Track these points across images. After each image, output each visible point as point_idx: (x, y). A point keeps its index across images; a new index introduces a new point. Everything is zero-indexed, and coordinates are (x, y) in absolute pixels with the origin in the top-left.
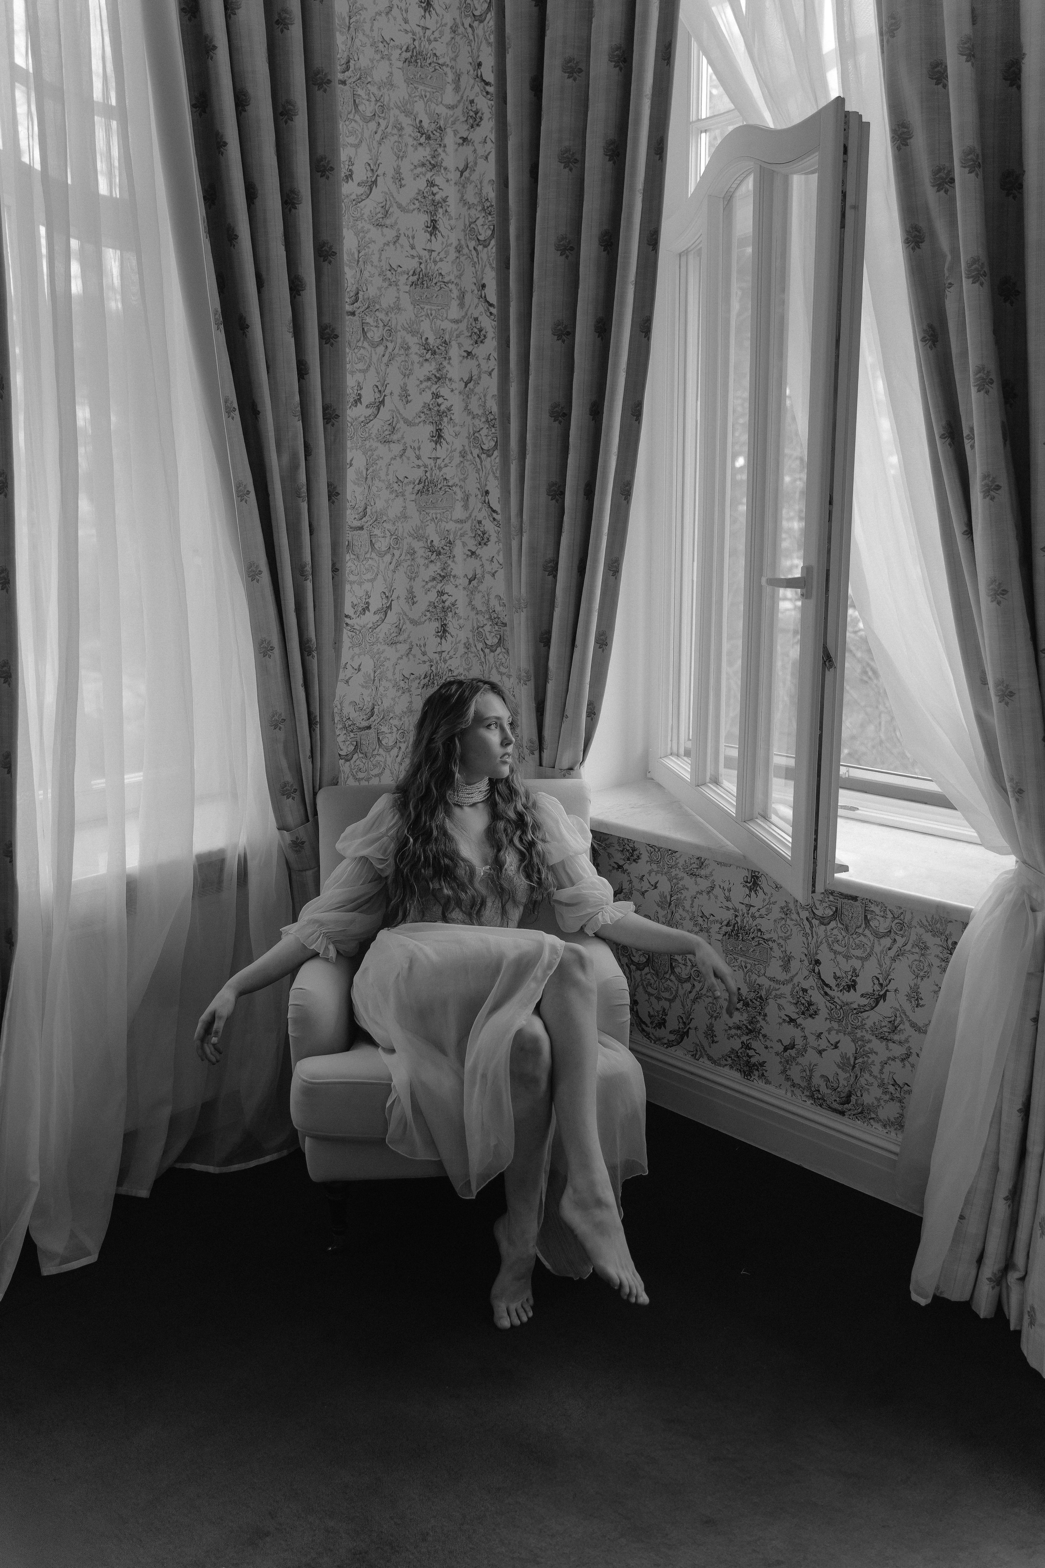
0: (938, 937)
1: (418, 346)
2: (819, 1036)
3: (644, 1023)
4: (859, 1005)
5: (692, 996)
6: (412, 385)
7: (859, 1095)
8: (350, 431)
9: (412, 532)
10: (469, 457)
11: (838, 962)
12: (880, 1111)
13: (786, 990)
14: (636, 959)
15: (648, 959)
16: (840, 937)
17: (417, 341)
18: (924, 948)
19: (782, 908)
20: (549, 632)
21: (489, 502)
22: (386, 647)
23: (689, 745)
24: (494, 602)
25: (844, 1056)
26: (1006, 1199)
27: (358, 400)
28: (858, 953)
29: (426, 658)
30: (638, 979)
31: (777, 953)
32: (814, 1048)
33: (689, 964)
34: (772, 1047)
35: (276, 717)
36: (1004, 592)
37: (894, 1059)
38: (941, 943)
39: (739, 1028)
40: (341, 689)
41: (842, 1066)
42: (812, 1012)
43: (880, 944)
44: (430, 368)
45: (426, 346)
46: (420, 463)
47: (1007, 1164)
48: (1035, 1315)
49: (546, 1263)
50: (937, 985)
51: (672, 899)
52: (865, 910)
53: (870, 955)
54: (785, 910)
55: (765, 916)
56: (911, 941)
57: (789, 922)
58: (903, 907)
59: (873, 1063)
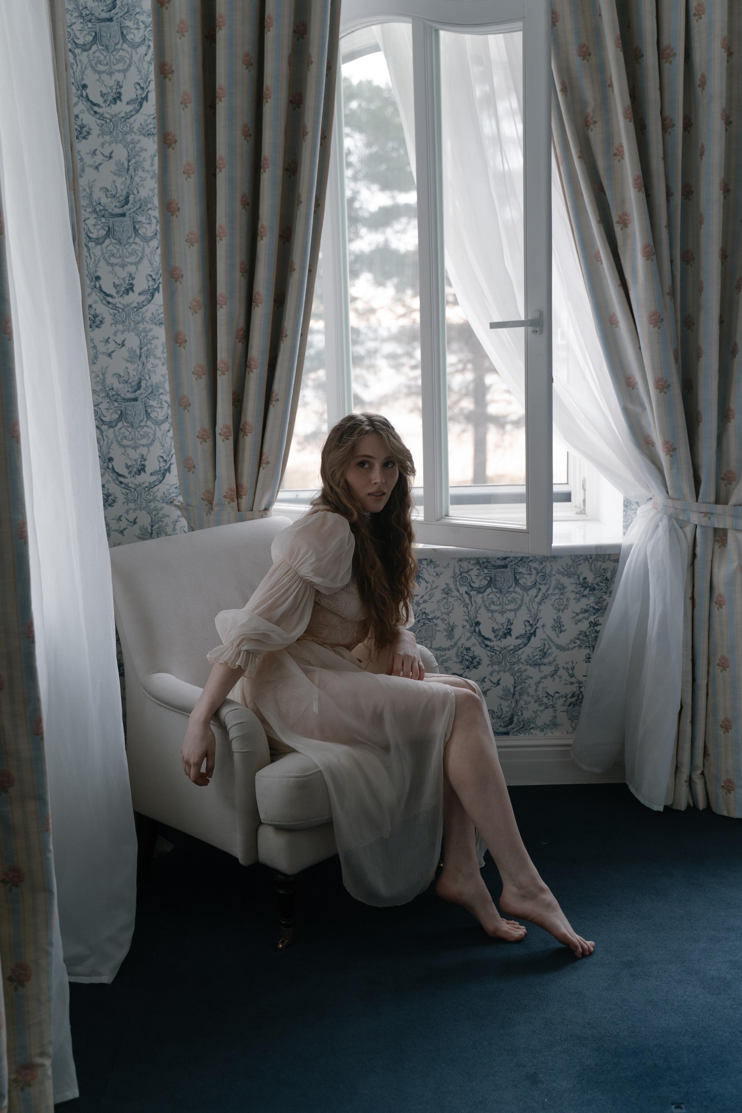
0: (572, 577)
2: (483, 680)
4: (515, 646)
7: (519, 714)
11: (494, 619)
12: (537, 720)
13: (452, 653)
16: (495, 599)
18: (562, 588)
19: (443, 590)
25: (506, 690)
28: (512, 606)
31: (442, 626)
37: (545, 677)
38: (574, 581)
41: (504, 698)
42: (475, 664)
43: (528, 595)
50: (574, 612)
52: (515, 573)
53: (521, 606)
54: (446, 591)
55: (429, 600)
56: (552, 586)
57: (450, 599)
58: (544, 563)
59: (529, 686)
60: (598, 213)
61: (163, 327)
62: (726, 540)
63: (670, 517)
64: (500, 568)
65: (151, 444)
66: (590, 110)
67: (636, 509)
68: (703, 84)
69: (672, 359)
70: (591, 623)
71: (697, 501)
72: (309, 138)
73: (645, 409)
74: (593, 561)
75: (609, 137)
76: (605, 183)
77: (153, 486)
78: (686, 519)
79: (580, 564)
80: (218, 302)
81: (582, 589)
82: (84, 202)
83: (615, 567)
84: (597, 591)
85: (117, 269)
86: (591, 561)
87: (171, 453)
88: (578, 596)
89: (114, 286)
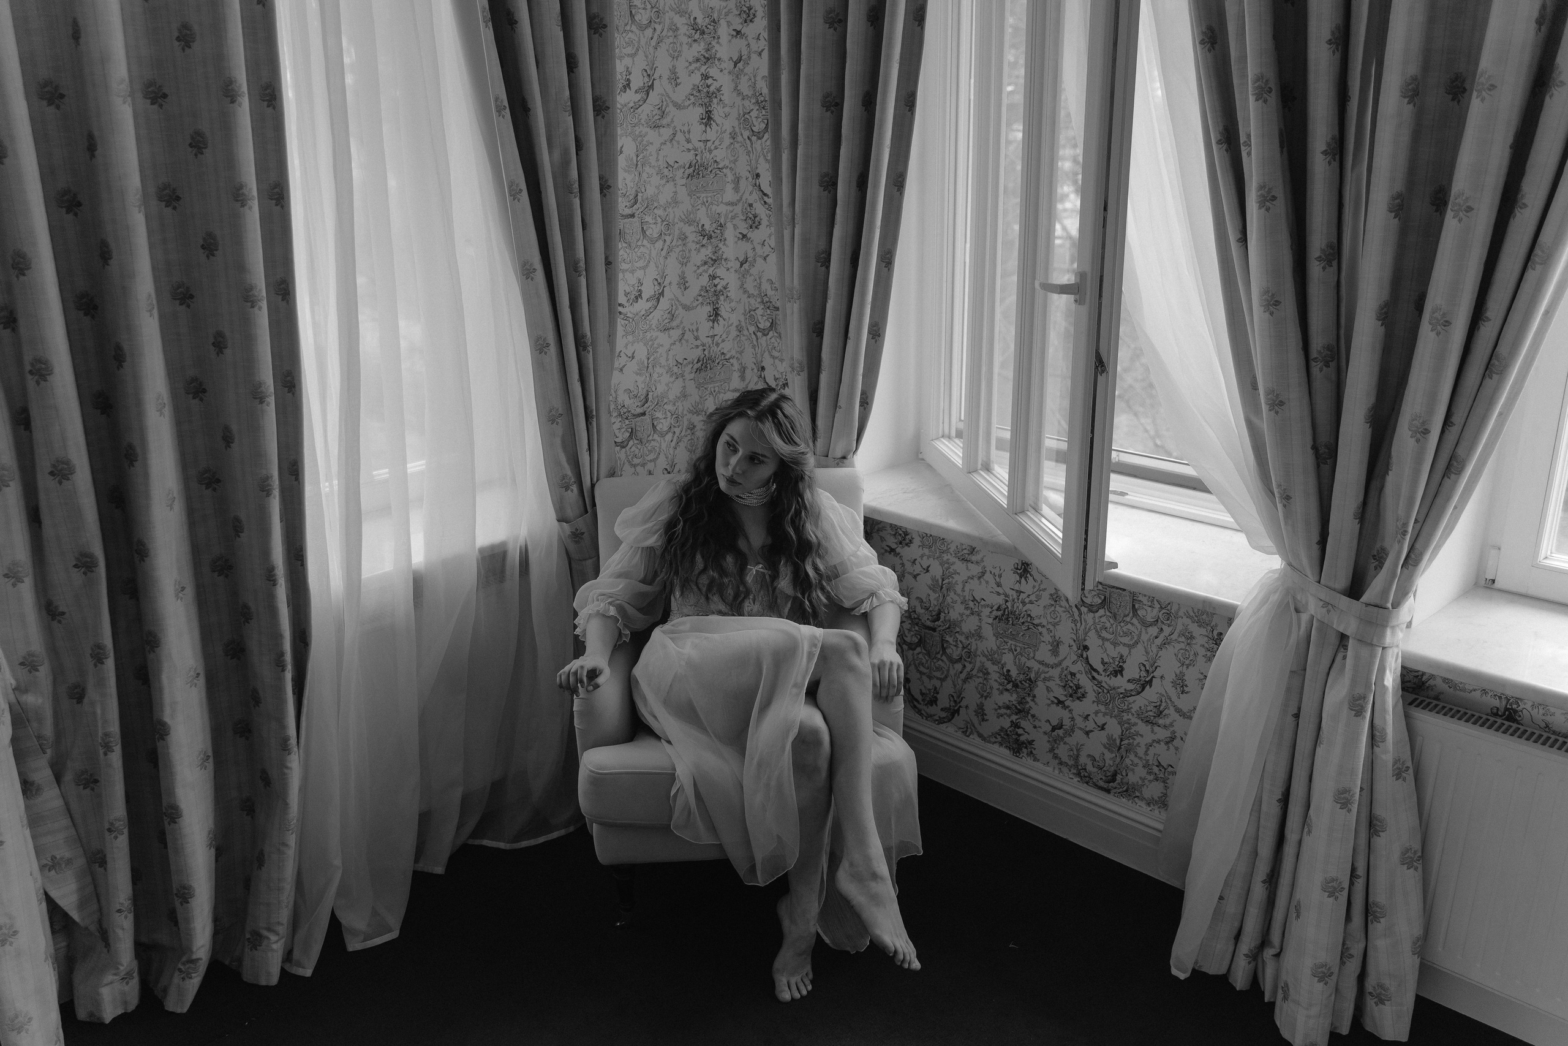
0: (1204, 628)
1: (686, 27)
2: (1087, 717)
3: (916, 700)
4: (1125, 690)
5: (963, 676)
6: (681, 65)
7: (1124, 774)
8: (620, 117)
9: (683, 217)
10: (740, 139)
11: (1105, 649)
12: (1144, 789)
13: (1055, 673)
14: (908, 639)
15: (920, 640)
16: (1108, 625)
17: (686, 22)
18: (1190, 638)
19: (1051, 595)
20: (822, 323)
21: (759, 186)
22: (659, 333)
23: (961, 426)
24: (766, 286)
25: (1110, 738)
26: (1264, 882)
27: (627, 86)
28: (1126, 640)
29: (698, 343)
30: (910, 658)
31: (1047, 637)
32: (1081, 729)
33: (960, 645)
34: (1040, 727)
35: (553, 413)
36: (1277, 303)
37: (1158, 742)
38: (1207, 634)
39: (1008, 708)
40: (616, 376)
41: (1108, 747)
42: (1079, 695)
44: (699, 48)
45: (695, 27)
46: (690, 146)
47: (1266, 849)
48: (1288, 990)
49: (827, 940)
50: (1202, 673)
51: (944, 582)
52: (1132, 600)
53: (1137, 643)
54: (1054, 597)
55: (1035, 602)
56: (1177, 631)
57: (1058, 608)
64: (1117, 589)
71: (1318, 581)
78: (1304, 603)
79: (1216, 614)
81: (1215, 647)
88: (1208, 654)
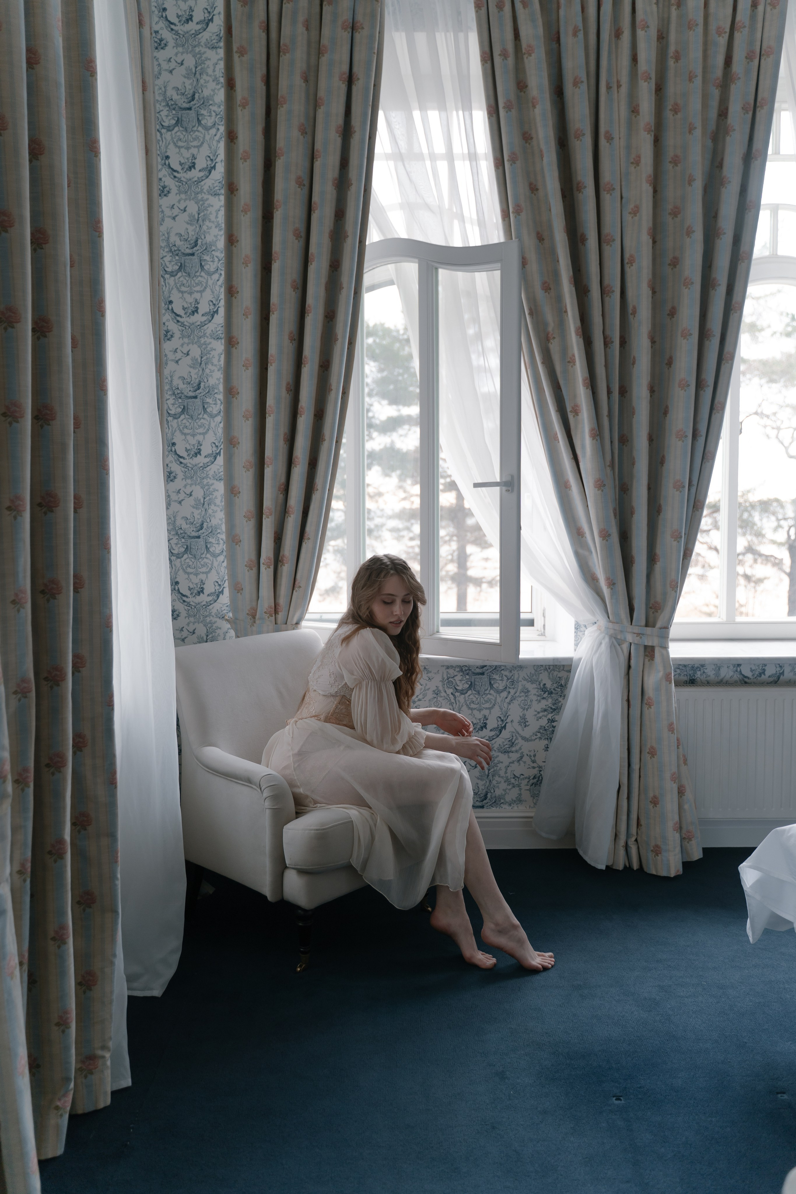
0: (534, 683)
7: (492, 791)
11: (474, 715)
12: (506, 796)
16: (474, 699)
18: (526, 692)
19: (434, 691)
28: (487, 705)
37: (513, 762)
38: (536, 687)
43: (500, 697)
50: (536, 711)
52: (490, 679)
53: (494, 705)
54: (436, 692)
55: (422, 699)
56: (519, 690)
57: (439, 699)
58: (513, 671)
59: (500, 769)
60: (556, 404)
61: (222, 482)
62: (654, 655)
63: (611, 637)
64: (479, 675)
65: (209, 572)
66: (550, 329)
67: (585, 631)
68: (634, 313)
69: (612, 514)
70: (549, 719)
71: (631, 624)
72: (339, 343)
73: (591, 552)
74: (551, 671)
75: (565, 349)
76: (562, 382)
77: (209, 604)
78: (623, 638)
79: (541, 673)
80: (266, 463)
81: (542, 693)
82: (167, 387)
83: (568, 676)
84: (554, 695)
85: (189, 437)
86: (549, 671)
87: (225, 579)
88: (539, 698)
89: (186, 451)
